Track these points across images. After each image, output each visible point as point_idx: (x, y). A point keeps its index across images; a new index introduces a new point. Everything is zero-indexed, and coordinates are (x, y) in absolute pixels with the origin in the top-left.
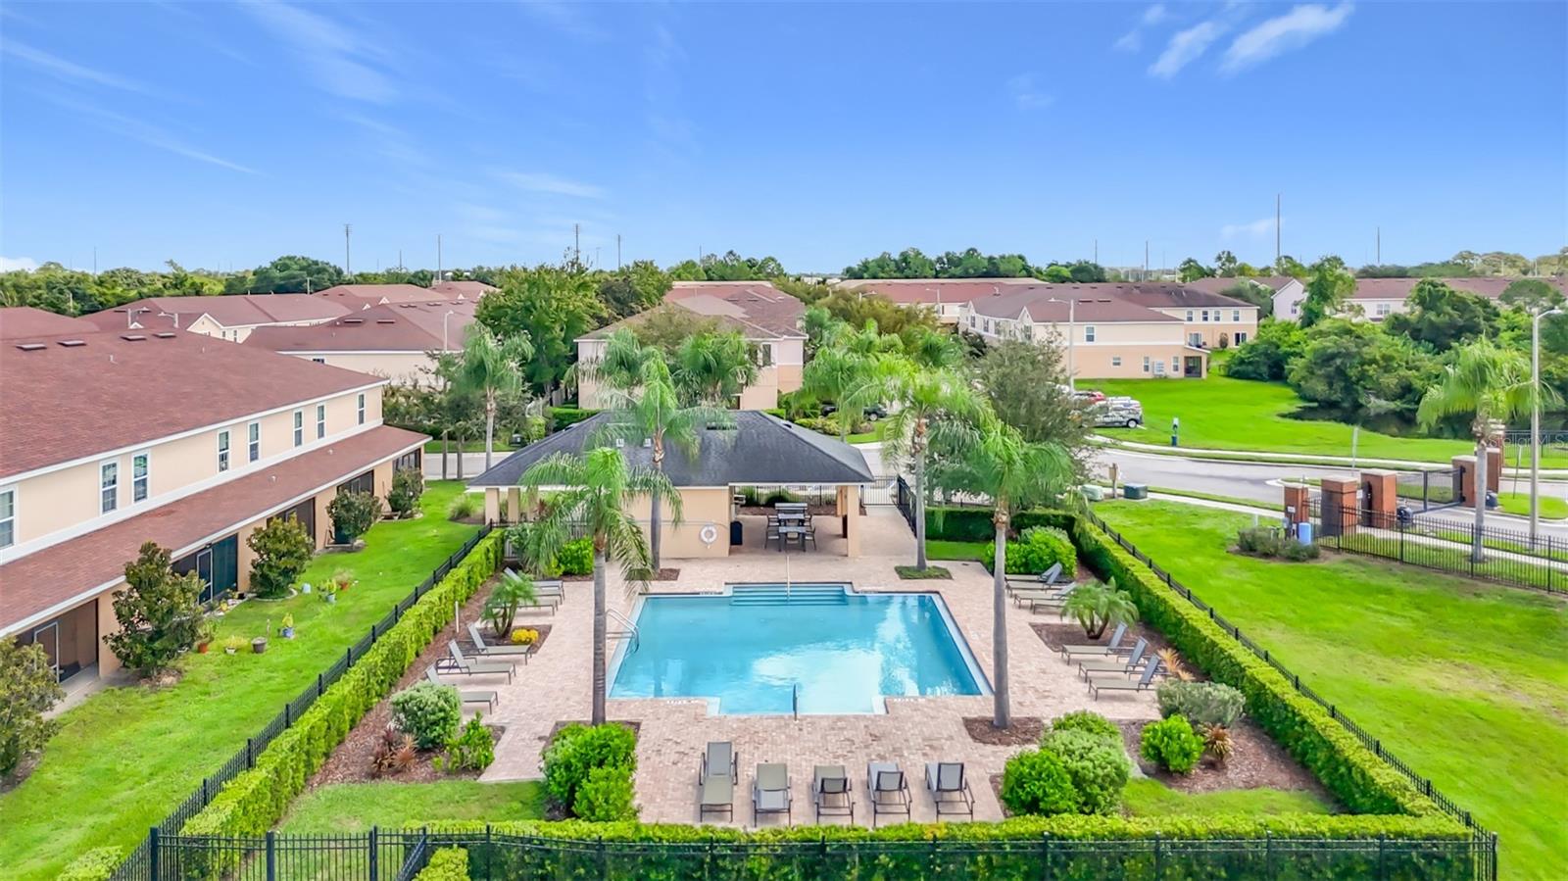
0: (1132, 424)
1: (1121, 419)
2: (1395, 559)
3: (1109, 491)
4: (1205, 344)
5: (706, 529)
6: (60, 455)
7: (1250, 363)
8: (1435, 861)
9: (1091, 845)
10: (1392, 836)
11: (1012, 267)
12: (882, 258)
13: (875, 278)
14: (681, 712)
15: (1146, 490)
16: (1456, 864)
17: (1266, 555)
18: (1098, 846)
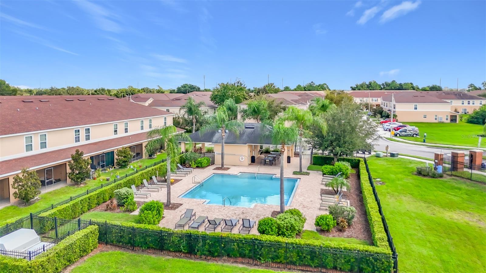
0: (415, 136)
1: (411, 134)
2: (469, 179)
3: (385, 154)
4: (468, 112)
5: (241, 157)
6: (61, 126)
7: (476, 118)
8: (378, 261)
9: (268, 244)
10: (364, 251)
11: (407, 87)
12: (363, 84)
13: (359, 90)
14: (196, 202)
15: (398, 154)
16: (386, 263)
17: (424, 176)
18: (270, 244)
